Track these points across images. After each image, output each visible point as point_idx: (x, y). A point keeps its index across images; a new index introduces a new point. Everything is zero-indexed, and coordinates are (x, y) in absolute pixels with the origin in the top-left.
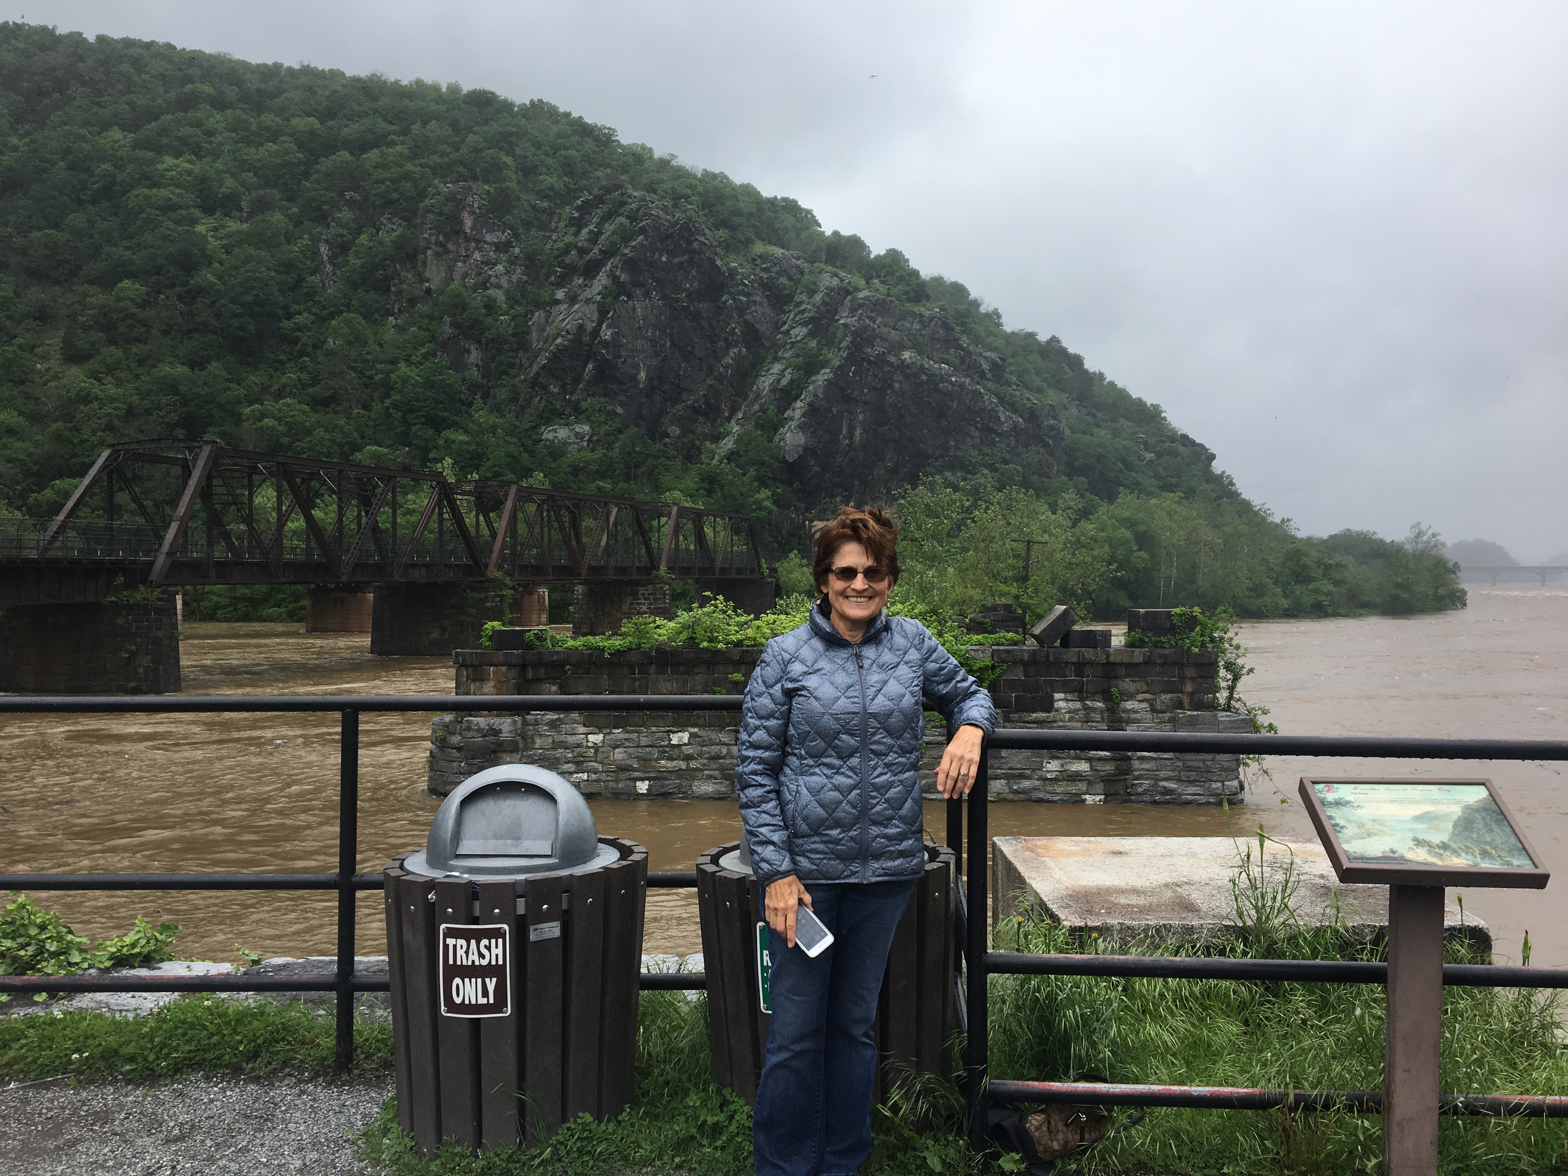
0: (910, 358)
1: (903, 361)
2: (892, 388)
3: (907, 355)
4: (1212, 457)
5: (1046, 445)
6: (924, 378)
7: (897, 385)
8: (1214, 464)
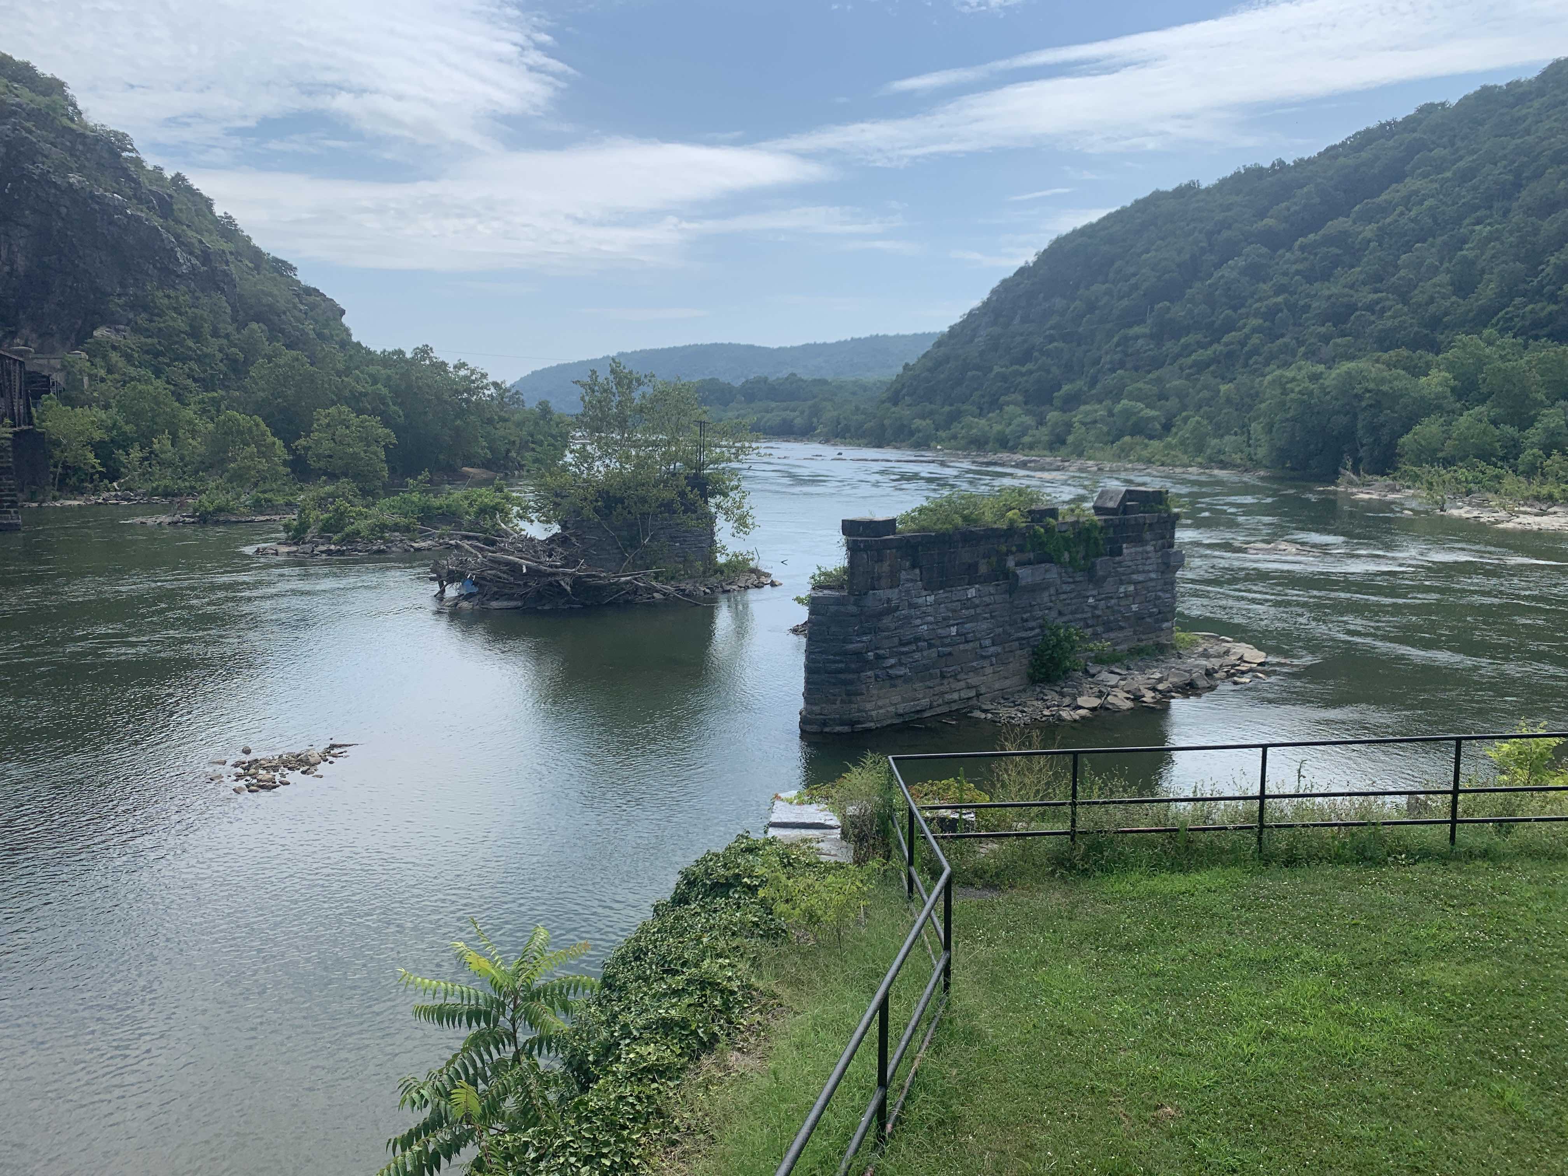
0: (79, 182)
1: (71, 185)
2: (59, 213)
3: (74, 178)
4: (343, 312)
5: (223, 291)
6: (97, 207)
7: (64, 210)
8: (344, 319)
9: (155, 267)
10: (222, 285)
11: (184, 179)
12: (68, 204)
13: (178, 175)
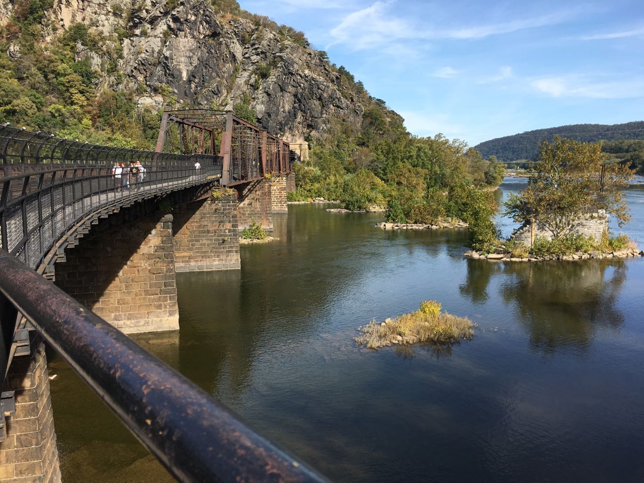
0: (308, 73)
1: (305, 75)
2: (301, 86)
5: (357, 114)
6: (314, 82)
9: (333, 106)
10: (357, 111)
11: (344, 68)
12: (304, 82)
13: (342, 67)
